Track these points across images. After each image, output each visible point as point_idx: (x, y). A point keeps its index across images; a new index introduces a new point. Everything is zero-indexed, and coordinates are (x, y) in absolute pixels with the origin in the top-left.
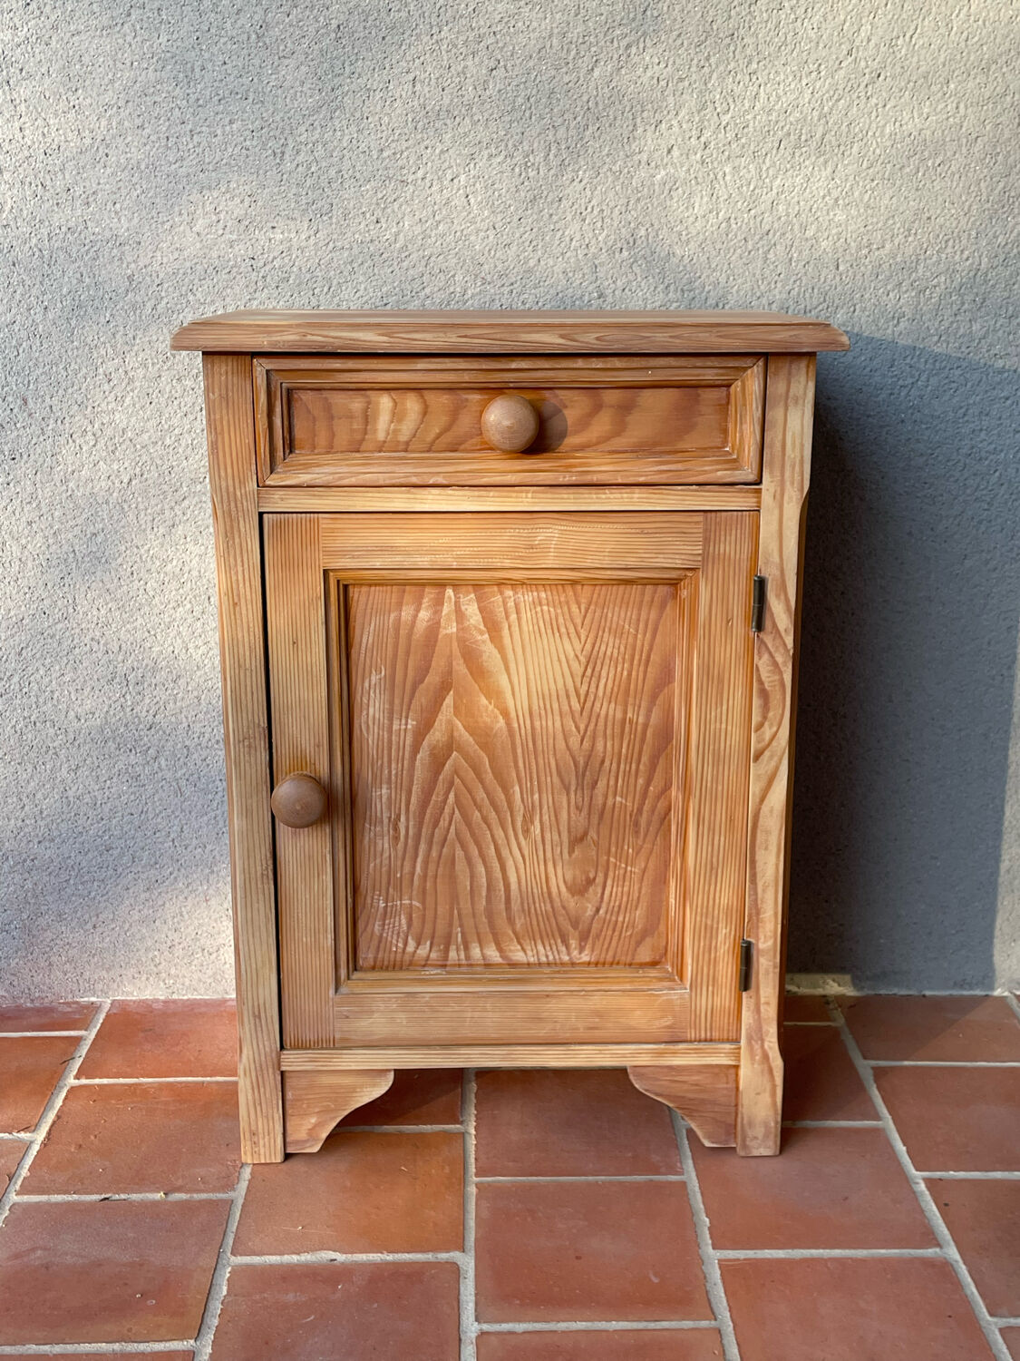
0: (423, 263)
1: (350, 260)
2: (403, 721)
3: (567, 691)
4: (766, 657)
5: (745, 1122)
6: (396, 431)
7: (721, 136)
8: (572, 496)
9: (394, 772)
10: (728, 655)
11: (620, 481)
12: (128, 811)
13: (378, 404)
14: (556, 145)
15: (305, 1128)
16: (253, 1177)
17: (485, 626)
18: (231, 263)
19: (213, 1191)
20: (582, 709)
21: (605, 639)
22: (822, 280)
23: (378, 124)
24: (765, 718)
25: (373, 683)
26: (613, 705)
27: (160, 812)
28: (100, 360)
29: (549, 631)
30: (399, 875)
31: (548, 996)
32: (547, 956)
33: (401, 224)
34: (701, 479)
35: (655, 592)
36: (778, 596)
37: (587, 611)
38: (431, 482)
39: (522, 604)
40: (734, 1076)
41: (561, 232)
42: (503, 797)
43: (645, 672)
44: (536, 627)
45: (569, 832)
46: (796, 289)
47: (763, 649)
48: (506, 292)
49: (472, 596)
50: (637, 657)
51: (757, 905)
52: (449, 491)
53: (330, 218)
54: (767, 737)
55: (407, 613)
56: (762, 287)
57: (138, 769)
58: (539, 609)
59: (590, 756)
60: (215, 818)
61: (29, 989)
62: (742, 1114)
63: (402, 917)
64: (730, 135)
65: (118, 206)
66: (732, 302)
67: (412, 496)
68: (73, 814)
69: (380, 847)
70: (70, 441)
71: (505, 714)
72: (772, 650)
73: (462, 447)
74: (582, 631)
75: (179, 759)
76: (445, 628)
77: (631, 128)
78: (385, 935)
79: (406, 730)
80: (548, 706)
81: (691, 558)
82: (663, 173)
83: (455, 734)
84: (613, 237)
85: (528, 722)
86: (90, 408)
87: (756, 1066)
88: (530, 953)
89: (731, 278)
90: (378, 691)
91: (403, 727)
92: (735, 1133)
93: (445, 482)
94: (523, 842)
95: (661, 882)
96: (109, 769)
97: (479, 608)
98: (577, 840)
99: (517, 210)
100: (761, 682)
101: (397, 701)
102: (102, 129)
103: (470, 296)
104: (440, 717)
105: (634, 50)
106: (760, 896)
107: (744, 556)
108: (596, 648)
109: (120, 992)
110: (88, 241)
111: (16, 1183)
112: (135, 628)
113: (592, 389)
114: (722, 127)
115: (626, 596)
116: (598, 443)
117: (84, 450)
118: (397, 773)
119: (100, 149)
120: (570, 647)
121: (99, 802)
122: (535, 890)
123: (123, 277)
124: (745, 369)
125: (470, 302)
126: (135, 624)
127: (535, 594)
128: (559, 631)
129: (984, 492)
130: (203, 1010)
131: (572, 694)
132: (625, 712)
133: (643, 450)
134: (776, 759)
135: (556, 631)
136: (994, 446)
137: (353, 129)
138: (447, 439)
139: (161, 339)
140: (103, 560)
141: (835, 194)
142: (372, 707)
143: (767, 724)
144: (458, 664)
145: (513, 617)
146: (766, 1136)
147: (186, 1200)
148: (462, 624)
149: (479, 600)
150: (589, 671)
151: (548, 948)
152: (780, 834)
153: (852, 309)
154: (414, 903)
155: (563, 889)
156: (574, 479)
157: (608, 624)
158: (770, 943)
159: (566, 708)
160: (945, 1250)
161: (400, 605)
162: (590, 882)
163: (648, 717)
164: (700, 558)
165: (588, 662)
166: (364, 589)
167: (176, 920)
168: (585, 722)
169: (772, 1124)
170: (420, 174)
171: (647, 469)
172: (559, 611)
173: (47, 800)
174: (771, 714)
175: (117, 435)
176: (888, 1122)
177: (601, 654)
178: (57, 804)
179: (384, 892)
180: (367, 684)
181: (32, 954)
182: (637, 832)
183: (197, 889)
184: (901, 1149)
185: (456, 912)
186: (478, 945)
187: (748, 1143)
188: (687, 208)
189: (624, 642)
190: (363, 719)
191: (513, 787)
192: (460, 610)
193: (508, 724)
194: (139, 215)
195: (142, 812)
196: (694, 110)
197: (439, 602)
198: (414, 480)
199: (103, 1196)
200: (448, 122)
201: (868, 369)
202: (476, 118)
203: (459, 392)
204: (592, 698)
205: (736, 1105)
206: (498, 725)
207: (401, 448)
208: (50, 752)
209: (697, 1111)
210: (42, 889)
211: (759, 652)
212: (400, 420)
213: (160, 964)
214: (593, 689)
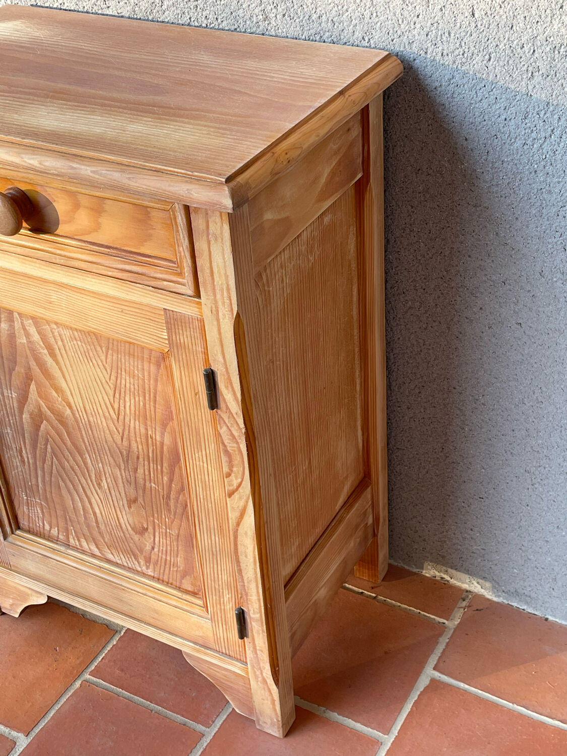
2: (9, 392)
4: (225, 428)
5: (257, 711)
15: (7, 603)
17: (44, 344)
20: (118, 419)
21: (124, 376)
22: (458, 25)
24: (231, 470)
26: (137, 422)
29: (85, 359)
30: (30, 484)
32: (127, 563)
34: (153, 284)
35: (150, 353)
39: (63, 337)
40: (248, 683)
42: (80, 459)
43: (155, 407)
44: (76, 355)
46: (434, 32)
47: (222, 422)
48: (192, 7)
49: (31, 322)
50: (147, 395)
51: (245, 590)
56: (402, 26)
58: (75, 343)
59: (129, 451)
63: (38, 508)
66: (376, 37)
69: (15, 464)
71: (70, 406)
72: (229, 425)
74: (107, 366)
78: (31, 515)
79: (12, 397)
80: (96, 410)
81: (161, 340)
83: (42, 409)
85: (85, 415)
87: (259, 683)
88: (116, 557)
89: (375, 14)
91: (10, 395)
92: (254, 714)
94: (99, 491)
97: (36, 331)
100: (224, 445)
103: (166, 7)
104: (30, 395)
107: (199, 350)
108: (119, 381)
118: (13, 422)
120: (102, 375)
122: (111, 522)
125: (167, 12)
128: (92, 362)
132: (146, 430)
133: (115, 247)
134: (243, 501)
135: (90, 361)
143: (234, 475)
144: (33, 366)
145: (60, 343)
146: (273, 724)
148: (29, 338)
149: (35, 326)
151: (127, 559)
152: (254, 551)
153: (487, 57)
154: (42, 503)
155: (129, 528)
157: (123, 366)
158: (258, 616)
159: (107, 414)
163: (162, 438)
164: (167, 342)
165: (115, 389)
168: (122, 427)
169: (275, 720)
174: (235, 470)
177: (123, 386)
182: (169, 510)
191: (85, 455)
192: (25, 330)
193: (73, 414)
197: (10, 321)
201: (503, 117)
204: (123, 414)
206: (67, 412)
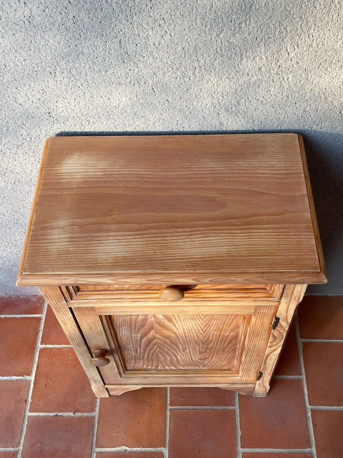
4: (276, 331)
5: (256, 392)
8: (199, 303)
9: (134, 343)
14: (199, 67)
15: (115, 393)
16: (100, 405)
17: (165, 319)
19: (89, 412)
20: (204, 332)
25: (123, 328)
26: (216, 332)
29: (191, 319)
30: (139, 358)
32: (192, 368)
34: (255, 299)
36: (284, 321)
38: (139, 301)
39: (180, 315)
42: (175, 346)
44: (186, 319)
45: (199, 351)
50: (226, 324)
51: (265, 368)
55: (134, 317)
59: (207, 340)
63: (141, 363)
67: (132, 303)
71: (174, 333)
72: (280, 330)
74: (204, 319)
76: (150, 319)
78: (136, 365)
80: (191, 331)
81: (249, 313)
83: (156, 336)
85: (183, 334)
88: (186, 368)
90: (125, 330)
91: (136, 336)
92: (253, 393)
94: (183, 353)
97: (163, 315)
98: (202, 352)
100: (274, 335)
101: (133, 332)
104: (150, 334)
106: (267, 366)
107: (271, 313)
108: (210, 322)
111: (28, 405)
120: (199, 322)
122: (187, 360)
128: (195, 319)
131: (200, 330)
132: (221, 333)
134: (276, 348)
135: (193, 319)
142: (123, 332)
143: (275, 342)
144: (155, 325)
145: (176, 317)
147: (81, 416)
150: (207, 326)
154: (145, 361)
155: (197, 359)
158: (269, 373)
159: (198, 332)
160: (312, 449)
162: (207, 358)
163: (230, 334)
164: (253, 313)
168: (206, 334)
172: (195, 316)
174: (277, 340)
176: (304, 377)
177: (212, 323)
179: (134, 360)
180: (121, 329)
182: (224, 352)
184: (306, 392)
185: (160, 362)
186: (168, 367)
187: (256, 395)
189: (220, 322)
190: (121, 335)
191: (178, 345)
193: (176, 335)
199: (55, 414)
204: (208, 331)
206: (172, 335)
209: (242, 391)
211: (274, 330)
214: (208, 329)
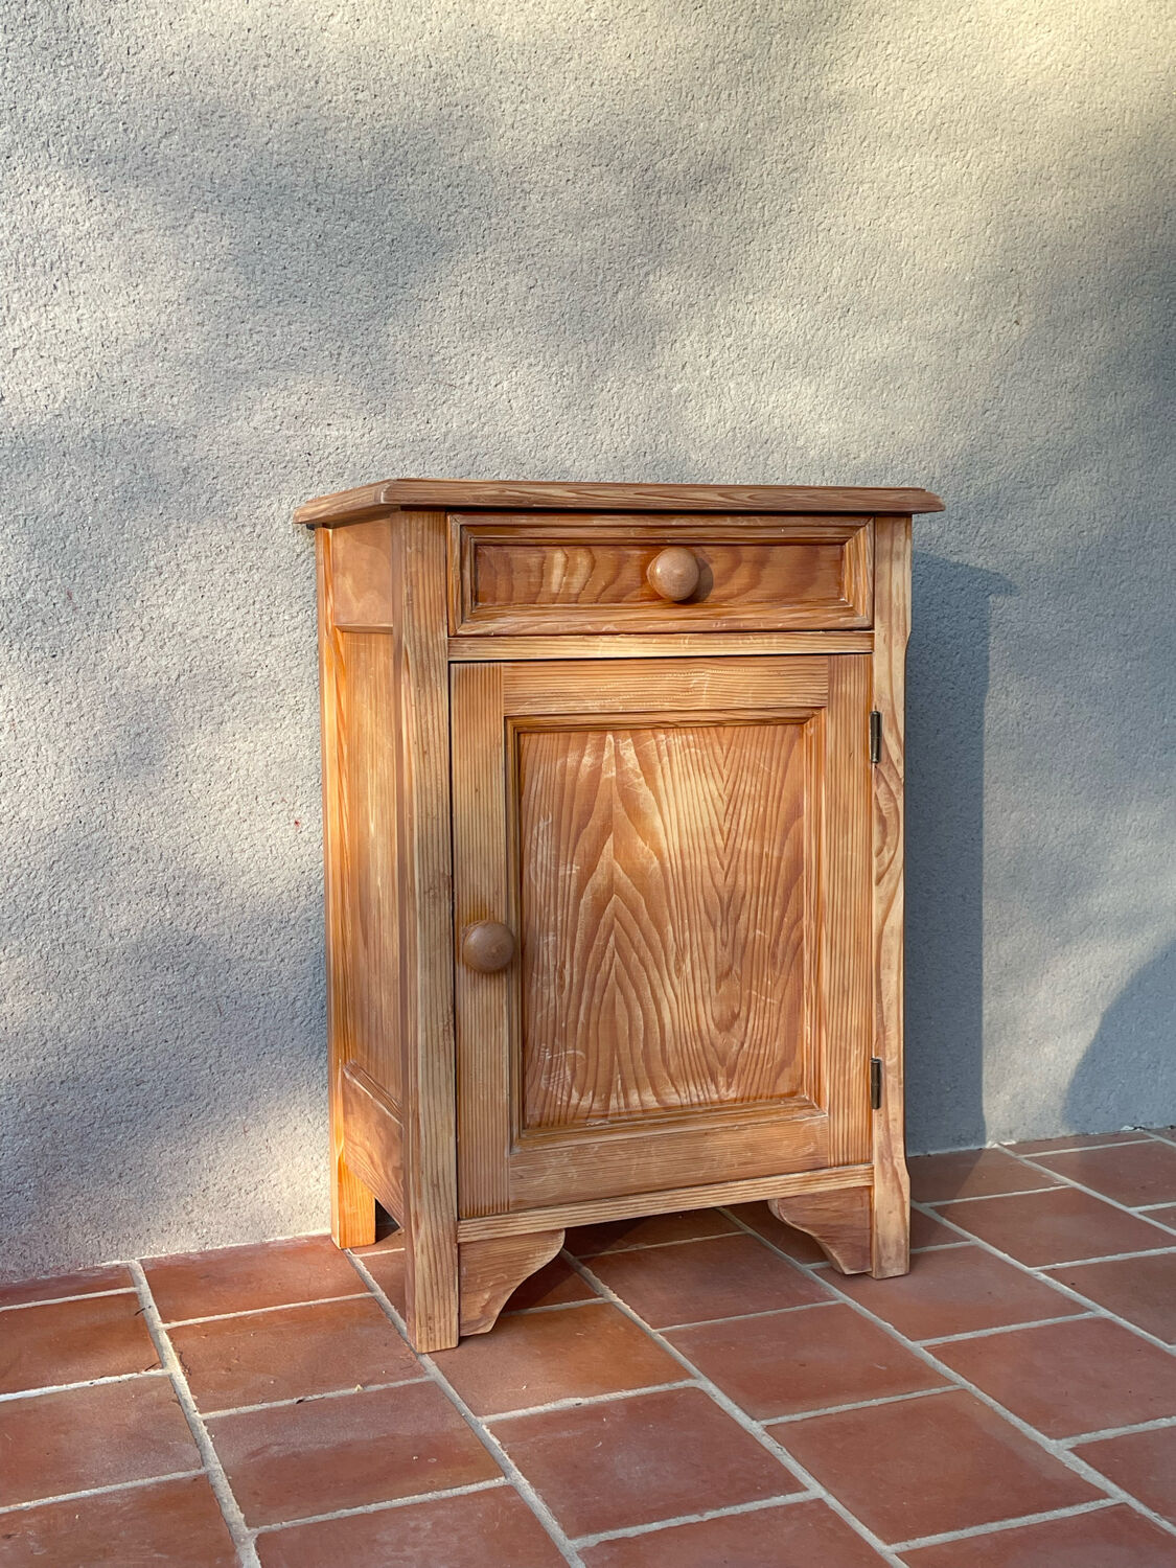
0: (470, 462)
1: (402, 457)
2: (568, 867)
3: (712, 829)
4: (883, 785)
5: (880, 1242)
6: (568, 584)
7: (726, 355)
8: (721, 642)
9: (559, 919)
10: (851, 787)
11: (762, 627)
12: (163, 1037)
13: (552, 558)
15: (479, 1305)
16: (438, 1362)
17: (641, 769)
18: (287, 458)
19: (407, 1379)
20: (726, 845)
21: (744, 778)
23: (429, 332)
24: (884, 843)
25: (541, 829)
26: (751, 841)
27: (198, 1036)
28: (152, 553)
29: (697, 773)
30: (563, 1025)
31: (706, 1134)
32: (698, 1096)
33: (450, 425)
34: (826, 625)
35: (785, 732)
36: (890, 730)
37: (728, 753)
38: (604, 630)
39: (673, 748)
40: (867, 1198)
41: (593, 436)
42: (658, 937)
43: (778, 807)
44: (685, 769)
45: (716, 968)
47: (880, 778)
49: (630, 740)
50: (771, 794)
51: (883, 1022)
52: (618, 638)
53: (384, 417)
54: (887, 861)
55: (571, 760)
57: (174, 989)
58: (687, 751)
59: (733, 891)
60: (256, 1037)
61: (43, 1259)
62: (877, 1234)
63: (567, 1068)
64: (733, 356)
65: (175, 399)
67: (586, 644)
68: (101, 1046)
69: (547, 994)
70: (117, 636)
71: (659, 854)
72: (888, 780)
73: (625, 599)
75: (219, 976)
76: (606, 773)
77: (651, 345)
78: (551, 1089)
79: (570, 875)
80: (696, 845)
81: (820, 697)
82: (679, 386)
83: (615, 877)
84: (638, 442)
85: (679, 862)
86: (138, 603)
87: (888, 1184)
88: (683, 1095)
90: (545, 837)
91: (568, 872)
92: (871, 1258)
93: (616, 630)
94: (676, 981)
95: (796, 1011)
96: (143, 992)
97: (636, 751)
98: (724, 976)
99: (554, 415)
100: (879, 809)
101: (562, 847)
102: (162, 324)
104: (601, 860)
105: (651, 278)
106: (885, 1014)
107: (862, 695)
108: (737, 787)
109: (148, 1250)
110: (143, 433)
111: (189, 1405)
112: (178, 833)
113: (732, 545)
114: (726, 348)
115: (761, 736)
116: (738, 595)
117: (131, 646)
118: (562, 920)
119: (160, 344)
120: (712, 787)
121: (131, 1031)
122: (687, 1030)
123: (178, 470)
124: (858, 528)
126: (178, 830)
127: (684, 737)
128: (705, 772)
129: (950, 672)
130: (250, 1254)
131: (717, 832)
132: (762, 847)
133: (777, 599)
134: (894, 881)
135: (702, 771)
136: (954, 631)
137: (405, 334)
138: (614, 589)
139: (215, 531)
140: (147, 761)
141: (819, 409)
142: (541, 851)
143: (885, 848)
144: (617, 808)
145: (666, 759)
146: (898, 1255)
148: (621, 767)
149: (636, 744)
150: (731, 808)
151: (699, 1088)
152: (900, 953)
154: (578, 1052)
155: (712, 1027)
156: (724, 626)
157: (746, 763)
158: (895, 1059)
159: (711, 845)
160: (1096, 1311)
161: (566, 752)
162: (735, 1017)
163: (781, 850)
164: (826, 697)
165: (730, 801)
166: (534, 736)
167: (211, 1158)
168: (729, 858)
169: (903, 1241)
170: (467, 379)
171: (784, 616)
172: (705, 752)
173: (73, 1033)
174: (888, 840)
175: (166, 629)
176: (979, 1242)
177: (741, 792)
178: (84, 1037)
179: (550, 1045)
180: (535, 832)
181: (47, 1216)
182: (775, 964)
183: (235, 1120)
184: (1002, 1255)
185: (616, 1058)
186: (636, 1091)
187: (883, 1264)
188: (699, 417)
189: (760, 780)
190: (532, 866)
191: (666, 926)
192: (619, 755)
193: (662, 864)
194: (197, 408)
195: (177, 1038)
196: (703, 332)
197: (600, 748)
198: (589, 628)
199: (296, 1400)
200: (492, 332)
202: (517, 330)
203: (623, 548)
205: (871, 1228)
206: (653, 866)
207: (573, 599)
208: (79, 978)
209: (837, 1238)
210: (63, 1137)
211: (877, 782)
212: (571, 574)
213: (192, 1211)
214: (734, 827)
